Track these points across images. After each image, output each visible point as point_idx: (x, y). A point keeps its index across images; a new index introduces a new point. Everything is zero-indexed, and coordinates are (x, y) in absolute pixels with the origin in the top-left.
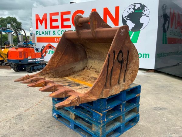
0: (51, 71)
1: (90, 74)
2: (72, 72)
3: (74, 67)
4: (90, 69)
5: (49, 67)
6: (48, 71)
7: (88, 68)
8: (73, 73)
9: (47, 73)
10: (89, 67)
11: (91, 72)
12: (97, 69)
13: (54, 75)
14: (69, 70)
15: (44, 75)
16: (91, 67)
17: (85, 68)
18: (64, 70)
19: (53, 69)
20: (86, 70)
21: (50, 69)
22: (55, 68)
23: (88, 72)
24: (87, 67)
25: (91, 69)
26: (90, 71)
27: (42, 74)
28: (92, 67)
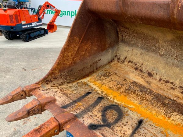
0: (63, 73)
1: (126, 73)
2: (95, 68)
3: (99, 60)
4: (124, 62)
5: (59, 67)
6: (58, 75)
7: (119, 59)
8: (97, 69)
9: (55, 78)
10: (122, 58)
11: (127, 69)
12: (138, 64)
13: (68, 79)
14: (91, 66)
15: (51, 81)
16: (126, 58)
17: (114, 59)
18: (84, 68)
19: (65, 70)
20: (116, 62)
21: (60, 71)
22: (69, 67)
23: (120, 67)
24: (118, 56)
25: (126, 63)
26: (123, 65)
27: (47, 81)
28: (128, 59)
